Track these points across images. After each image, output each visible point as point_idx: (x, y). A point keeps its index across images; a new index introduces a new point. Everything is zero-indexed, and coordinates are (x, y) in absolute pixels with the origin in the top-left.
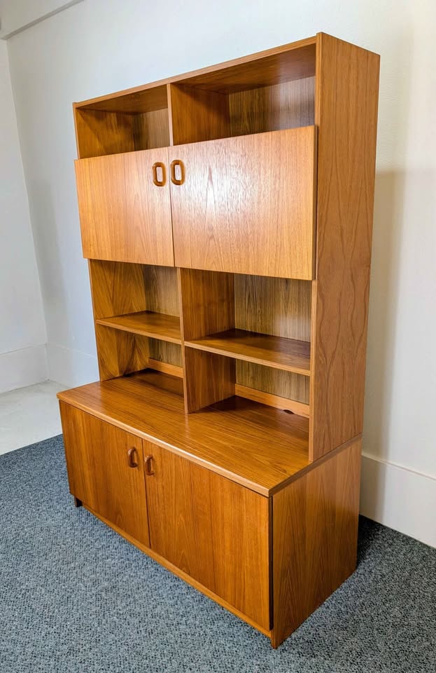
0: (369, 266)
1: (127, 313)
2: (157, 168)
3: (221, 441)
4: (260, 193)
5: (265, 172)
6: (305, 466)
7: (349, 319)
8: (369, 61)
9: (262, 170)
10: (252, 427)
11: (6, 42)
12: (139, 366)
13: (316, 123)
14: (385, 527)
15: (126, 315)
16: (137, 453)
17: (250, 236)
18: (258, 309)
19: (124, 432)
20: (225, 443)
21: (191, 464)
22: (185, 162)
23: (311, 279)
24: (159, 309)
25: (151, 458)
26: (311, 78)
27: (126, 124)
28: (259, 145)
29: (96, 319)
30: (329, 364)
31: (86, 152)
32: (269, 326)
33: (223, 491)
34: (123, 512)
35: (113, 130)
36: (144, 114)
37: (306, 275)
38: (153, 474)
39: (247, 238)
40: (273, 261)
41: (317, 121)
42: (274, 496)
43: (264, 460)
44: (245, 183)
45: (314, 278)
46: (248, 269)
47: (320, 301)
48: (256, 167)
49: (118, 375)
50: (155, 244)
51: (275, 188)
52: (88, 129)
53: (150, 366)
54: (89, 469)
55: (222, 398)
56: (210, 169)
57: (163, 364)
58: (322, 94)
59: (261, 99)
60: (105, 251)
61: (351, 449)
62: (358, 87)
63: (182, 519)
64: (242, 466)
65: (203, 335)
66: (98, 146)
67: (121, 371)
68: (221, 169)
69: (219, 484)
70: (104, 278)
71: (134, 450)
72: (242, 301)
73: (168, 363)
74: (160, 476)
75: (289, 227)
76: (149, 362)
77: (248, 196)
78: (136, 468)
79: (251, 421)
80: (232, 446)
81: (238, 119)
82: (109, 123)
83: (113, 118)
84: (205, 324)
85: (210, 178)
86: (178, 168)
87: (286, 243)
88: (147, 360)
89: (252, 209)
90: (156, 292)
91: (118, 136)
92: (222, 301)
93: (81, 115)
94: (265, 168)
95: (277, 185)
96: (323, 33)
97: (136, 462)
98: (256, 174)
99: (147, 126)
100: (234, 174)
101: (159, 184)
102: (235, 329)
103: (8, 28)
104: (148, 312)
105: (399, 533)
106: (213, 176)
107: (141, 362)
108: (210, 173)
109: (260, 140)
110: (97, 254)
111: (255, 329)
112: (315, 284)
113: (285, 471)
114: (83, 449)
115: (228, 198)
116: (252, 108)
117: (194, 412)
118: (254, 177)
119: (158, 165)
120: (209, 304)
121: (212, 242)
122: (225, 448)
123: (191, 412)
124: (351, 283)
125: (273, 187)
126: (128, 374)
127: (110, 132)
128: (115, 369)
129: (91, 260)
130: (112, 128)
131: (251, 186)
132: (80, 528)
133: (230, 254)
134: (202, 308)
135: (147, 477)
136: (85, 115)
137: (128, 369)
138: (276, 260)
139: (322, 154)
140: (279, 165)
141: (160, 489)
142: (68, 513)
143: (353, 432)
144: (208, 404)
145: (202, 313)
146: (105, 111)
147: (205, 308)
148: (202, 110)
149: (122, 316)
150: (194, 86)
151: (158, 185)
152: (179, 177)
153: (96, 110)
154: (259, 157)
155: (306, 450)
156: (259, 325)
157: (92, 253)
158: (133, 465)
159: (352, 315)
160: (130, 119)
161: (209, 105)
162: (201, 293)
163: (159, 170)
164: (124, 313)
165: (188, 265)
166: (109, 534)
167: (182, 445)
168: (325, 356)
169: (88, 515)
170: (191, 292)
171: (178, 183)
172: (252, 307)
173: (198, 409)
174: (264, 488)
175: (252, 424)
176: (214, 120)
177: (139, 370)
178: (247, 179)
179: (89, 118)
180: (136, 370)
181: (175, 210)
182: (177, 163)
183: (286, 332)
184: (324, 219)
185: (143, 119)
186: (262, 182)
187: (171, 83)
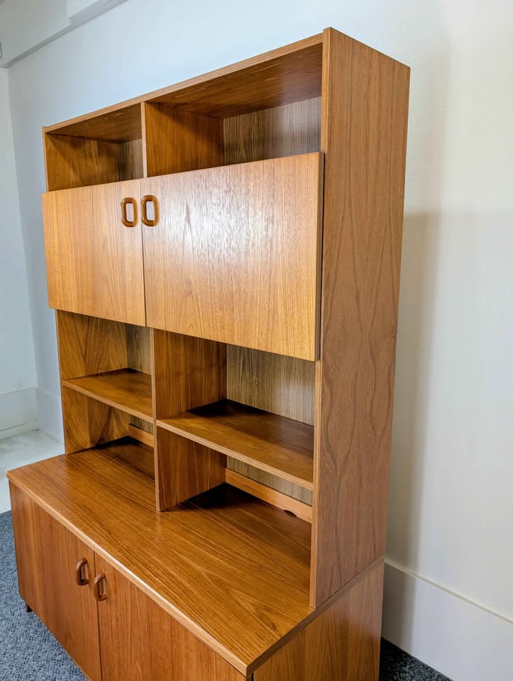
0: (395, 338)
1: (103, 371)
2: (127, 205)
3: (193, 564)
4: (248, 240)
5: (255, 214)
6: (305, 617)
7: (368, 408)
8: (397, 74)
9: (251, 209)
10: (239, 539)
11: (7, 70)
12: (116, 434)
13: (322, 148)
14: (414, 661)
15: (101, 374)
16: (88, 566)
17: (236, 296)
18: (255, 378)
19: (75, 539)
20: (198, 568)
21: (149, 600)
22: (159, 198)
23: (313, 359)
24: (141, 367)
25: (103, 578)
26: (316, 99)
27: (110, 154)
28: (247, 177)
29: (62, 379)
30: (339, 472)
31: (56, 184)
32: (268, 401)
33: (187, 647)
34: (72, 635)
35: (92, 160)
36: (130, 142)
37: (308, 353)
38: (106, 598)
39: (232, 299)
40: (264, 331)
41: (324, 146)
42: (255, 673)
43: (247, 603)
44: (230, 227)
45: (318, 357)
46: (233, 337)
47: (327, 389)
48: (243, 207)
49: (89, 446)
50: (125, 298)
51: (267, 235)
52: (60, 157)
53: (130, 434)
54: (38, 571)
55: (207, 487)
56: (187, 208)
57: (144, 433)
58: (331, 111)
59: (261, 123)
60: (71, 301)
61: (369, 580)
62: (380, 106)
63: (139, 667)
64: (215, 615)
65: (183, 409)
66: (73, 177)
67: (92, 441)
68: (201, 207)
69: (183, 638)
70: (74, 330)
71: (85, 562)
72: (236, 368)
73: (150, 433)
74: (114, 603)
75: (284, 288)
76: (129, 429)
77: (233, 243)
78: (87, 585)
79: (240, 528)
80: (208, 575)
81: (234, 147)
82: (88, 152)
83: (93, 146)
84: (187, 396)
85: (188, 219)
86: (150, 205)
87: (281, 310)
88: (127, 427)
89: (238, 261)
90: (138, 347)
91: (99, 166)
92: (211, 366)
93: (52, 141)
94: (254, 208)
95: (270, 230)
96: (331, 29)
97: (87, 578)
98: (243, 215)
99: (132, 156)
100: (216, 214)
101: (129, 224)
102: (226, 399)
103: (8, 55)
104: (130, 371)
105: (432, 670)
106: (192, 216)
107: (119, 430)
108: (188, 212)
109: (248, 171)
110: (63, 305)
111: (251, 402)
112: (319, 365)
113: (274, 627)
114: (32, 545)
115: (208, 246)
116: (250, 134)
117: (167, 510)
118: (240, 219)
119: (129, 201)
120: (193, 371)
121: (189, 299)
122: (196, 578)
123: (165, 509)
124: (370, 361)
125: (264, 234)
126: (101, 445)
127: (89, 162)
128: (85, 439)
129: (58, 311)
130: (91, 157)
131: (237, 232)
132: (24, 646)
133: (211, 317)
134: (182, 377)
135: (99, 602)
136: (58, 141)
137: (102, 439)
138: (268, 329)
139: (330, 191)
140: (272, 205)
141: (114, 622)
142: (14, 622)
143: (373, 556)
144: (188, 497)
145: (182, 382)
146: (83, 138)
147: (187, 376)
148: (188, 136)
149: (97, 375)
150: (176, 106)
151: (128, 226)
152: (151, 216)
153: (72, 136)
154: (247, 193)
155: (307, 585)
156: (255, 398)
157: (58, 303)
158: (82, 582)
159: (372, 402)
160: (115, 147)
161: (196, 129)
162: (182, 358)
163: (130, 207)
164: (99, 372)
165: (161, 326)
166: (59, 658)
167: (140, 569)
168: (334, 462)
169: (39, 626)
170: (168, 359)
171: (150, 224)
172: (247, 373)
173: (174, 504)
174: (241, 662)
175: (240, 534)
176: (203, 148)
177: (116, 438)
178: (232, 222)
179: (62, 144)
180: (111, 440)
181: (147, 256)
182: (149, 198)
183: (287, 411)
184: (332, 279)
185: (129, 148)
186: (251, 228)
187: (145, 102)
